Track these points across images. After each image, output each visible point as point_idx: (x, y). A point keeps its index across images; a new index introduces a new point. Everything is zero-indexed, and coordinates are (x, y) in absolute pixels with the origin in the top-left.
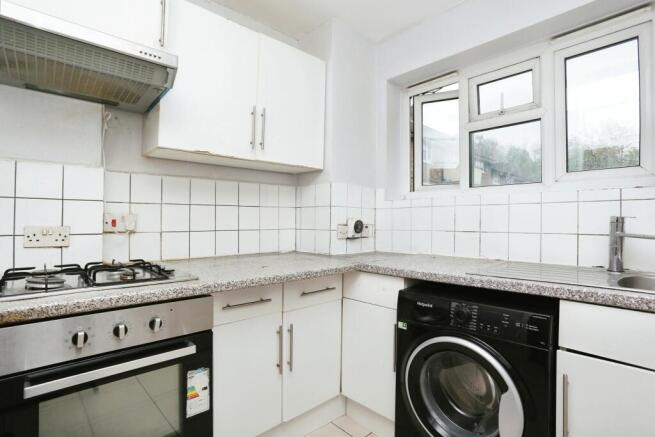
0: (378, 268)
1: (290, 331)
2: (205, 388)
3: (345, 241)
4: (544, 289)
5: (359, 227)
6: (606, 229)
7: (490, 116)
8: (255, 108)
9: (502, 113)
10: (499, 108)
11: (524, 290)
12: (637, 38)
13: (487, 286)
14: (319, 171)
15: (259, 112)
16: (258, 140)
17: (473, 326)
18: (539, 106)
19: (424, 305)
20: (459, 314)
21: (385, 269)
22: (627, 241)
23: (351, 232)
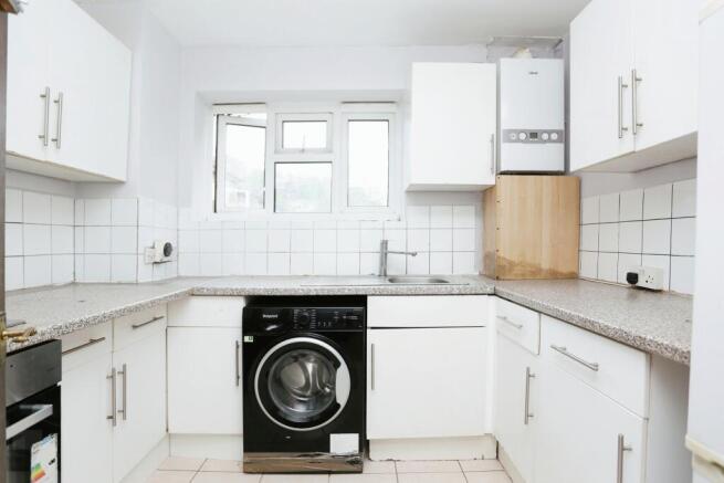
0: (216, 290)
1: (124, 373)
2: (53, 461)
3: (151, 266)
4: (359, 290)
5: (167, 250)
6: (378, 248)
7: (294, 151)
8: (48, 89)
9: (303, 151)
10: (301, 147)
11: (346, 292)
12: (387, 121)
13: (320, 293)
14: (120, 183)
15: (53, 96)
16: (52, 135)
17: (313, 325)
18: (330, 151)
19: (269, 316)
20: (302, 318)
21: (224, 290)
22: (389, 255)
23: (159, 255)
